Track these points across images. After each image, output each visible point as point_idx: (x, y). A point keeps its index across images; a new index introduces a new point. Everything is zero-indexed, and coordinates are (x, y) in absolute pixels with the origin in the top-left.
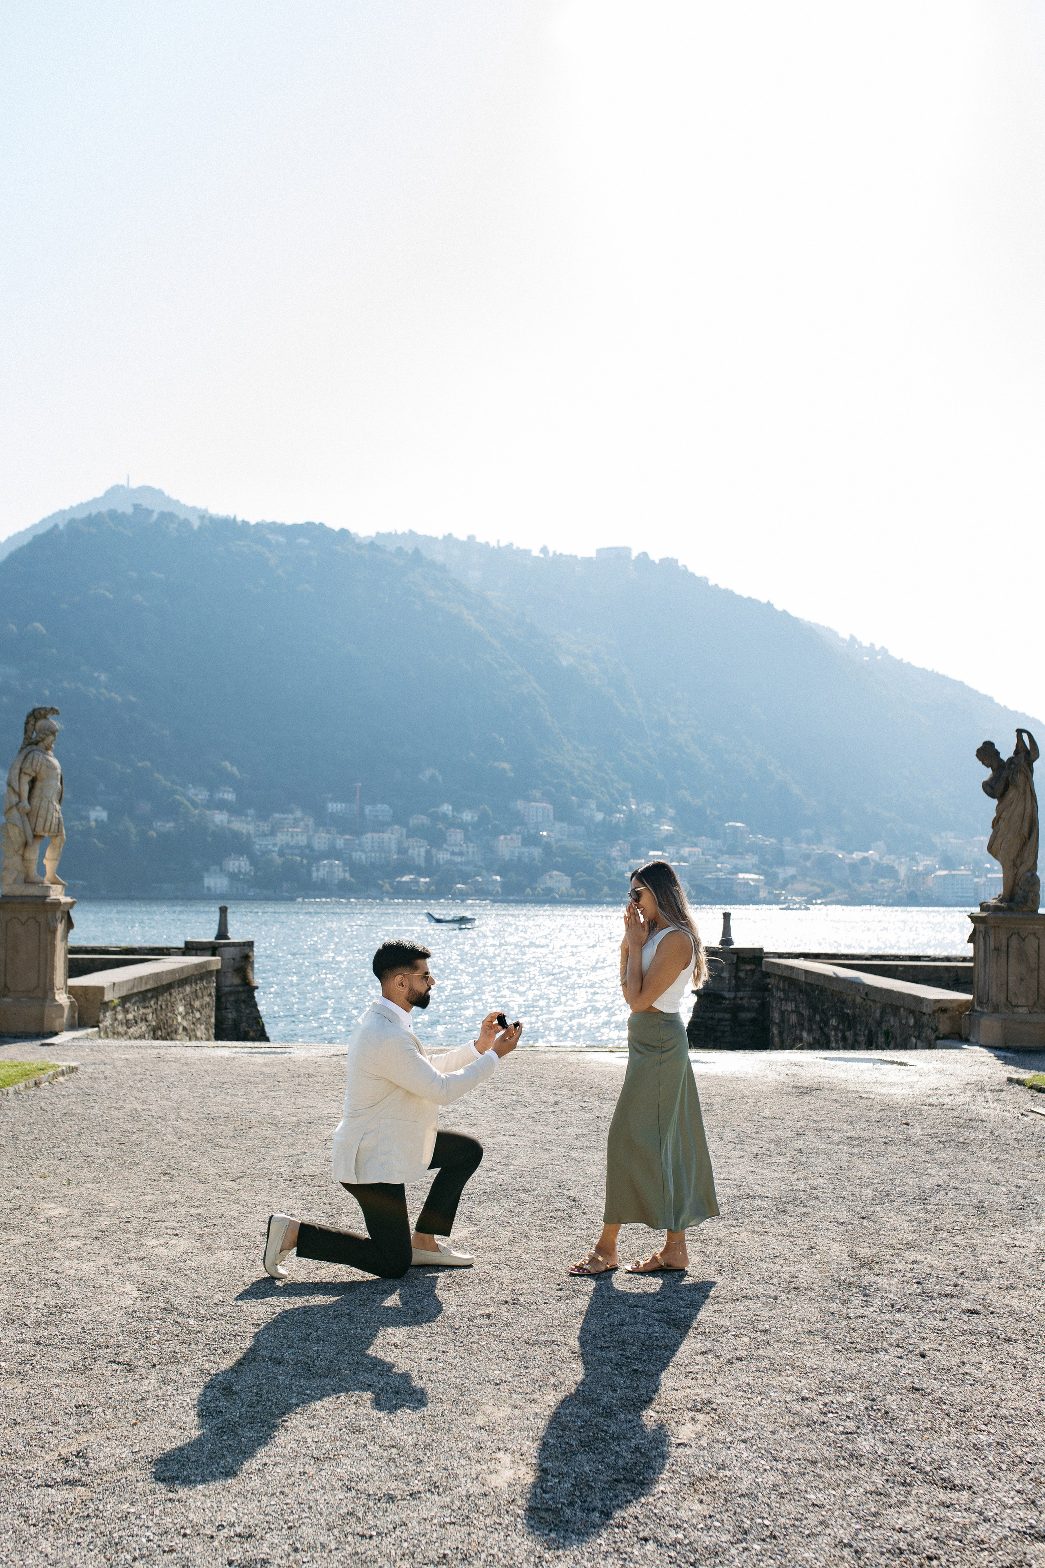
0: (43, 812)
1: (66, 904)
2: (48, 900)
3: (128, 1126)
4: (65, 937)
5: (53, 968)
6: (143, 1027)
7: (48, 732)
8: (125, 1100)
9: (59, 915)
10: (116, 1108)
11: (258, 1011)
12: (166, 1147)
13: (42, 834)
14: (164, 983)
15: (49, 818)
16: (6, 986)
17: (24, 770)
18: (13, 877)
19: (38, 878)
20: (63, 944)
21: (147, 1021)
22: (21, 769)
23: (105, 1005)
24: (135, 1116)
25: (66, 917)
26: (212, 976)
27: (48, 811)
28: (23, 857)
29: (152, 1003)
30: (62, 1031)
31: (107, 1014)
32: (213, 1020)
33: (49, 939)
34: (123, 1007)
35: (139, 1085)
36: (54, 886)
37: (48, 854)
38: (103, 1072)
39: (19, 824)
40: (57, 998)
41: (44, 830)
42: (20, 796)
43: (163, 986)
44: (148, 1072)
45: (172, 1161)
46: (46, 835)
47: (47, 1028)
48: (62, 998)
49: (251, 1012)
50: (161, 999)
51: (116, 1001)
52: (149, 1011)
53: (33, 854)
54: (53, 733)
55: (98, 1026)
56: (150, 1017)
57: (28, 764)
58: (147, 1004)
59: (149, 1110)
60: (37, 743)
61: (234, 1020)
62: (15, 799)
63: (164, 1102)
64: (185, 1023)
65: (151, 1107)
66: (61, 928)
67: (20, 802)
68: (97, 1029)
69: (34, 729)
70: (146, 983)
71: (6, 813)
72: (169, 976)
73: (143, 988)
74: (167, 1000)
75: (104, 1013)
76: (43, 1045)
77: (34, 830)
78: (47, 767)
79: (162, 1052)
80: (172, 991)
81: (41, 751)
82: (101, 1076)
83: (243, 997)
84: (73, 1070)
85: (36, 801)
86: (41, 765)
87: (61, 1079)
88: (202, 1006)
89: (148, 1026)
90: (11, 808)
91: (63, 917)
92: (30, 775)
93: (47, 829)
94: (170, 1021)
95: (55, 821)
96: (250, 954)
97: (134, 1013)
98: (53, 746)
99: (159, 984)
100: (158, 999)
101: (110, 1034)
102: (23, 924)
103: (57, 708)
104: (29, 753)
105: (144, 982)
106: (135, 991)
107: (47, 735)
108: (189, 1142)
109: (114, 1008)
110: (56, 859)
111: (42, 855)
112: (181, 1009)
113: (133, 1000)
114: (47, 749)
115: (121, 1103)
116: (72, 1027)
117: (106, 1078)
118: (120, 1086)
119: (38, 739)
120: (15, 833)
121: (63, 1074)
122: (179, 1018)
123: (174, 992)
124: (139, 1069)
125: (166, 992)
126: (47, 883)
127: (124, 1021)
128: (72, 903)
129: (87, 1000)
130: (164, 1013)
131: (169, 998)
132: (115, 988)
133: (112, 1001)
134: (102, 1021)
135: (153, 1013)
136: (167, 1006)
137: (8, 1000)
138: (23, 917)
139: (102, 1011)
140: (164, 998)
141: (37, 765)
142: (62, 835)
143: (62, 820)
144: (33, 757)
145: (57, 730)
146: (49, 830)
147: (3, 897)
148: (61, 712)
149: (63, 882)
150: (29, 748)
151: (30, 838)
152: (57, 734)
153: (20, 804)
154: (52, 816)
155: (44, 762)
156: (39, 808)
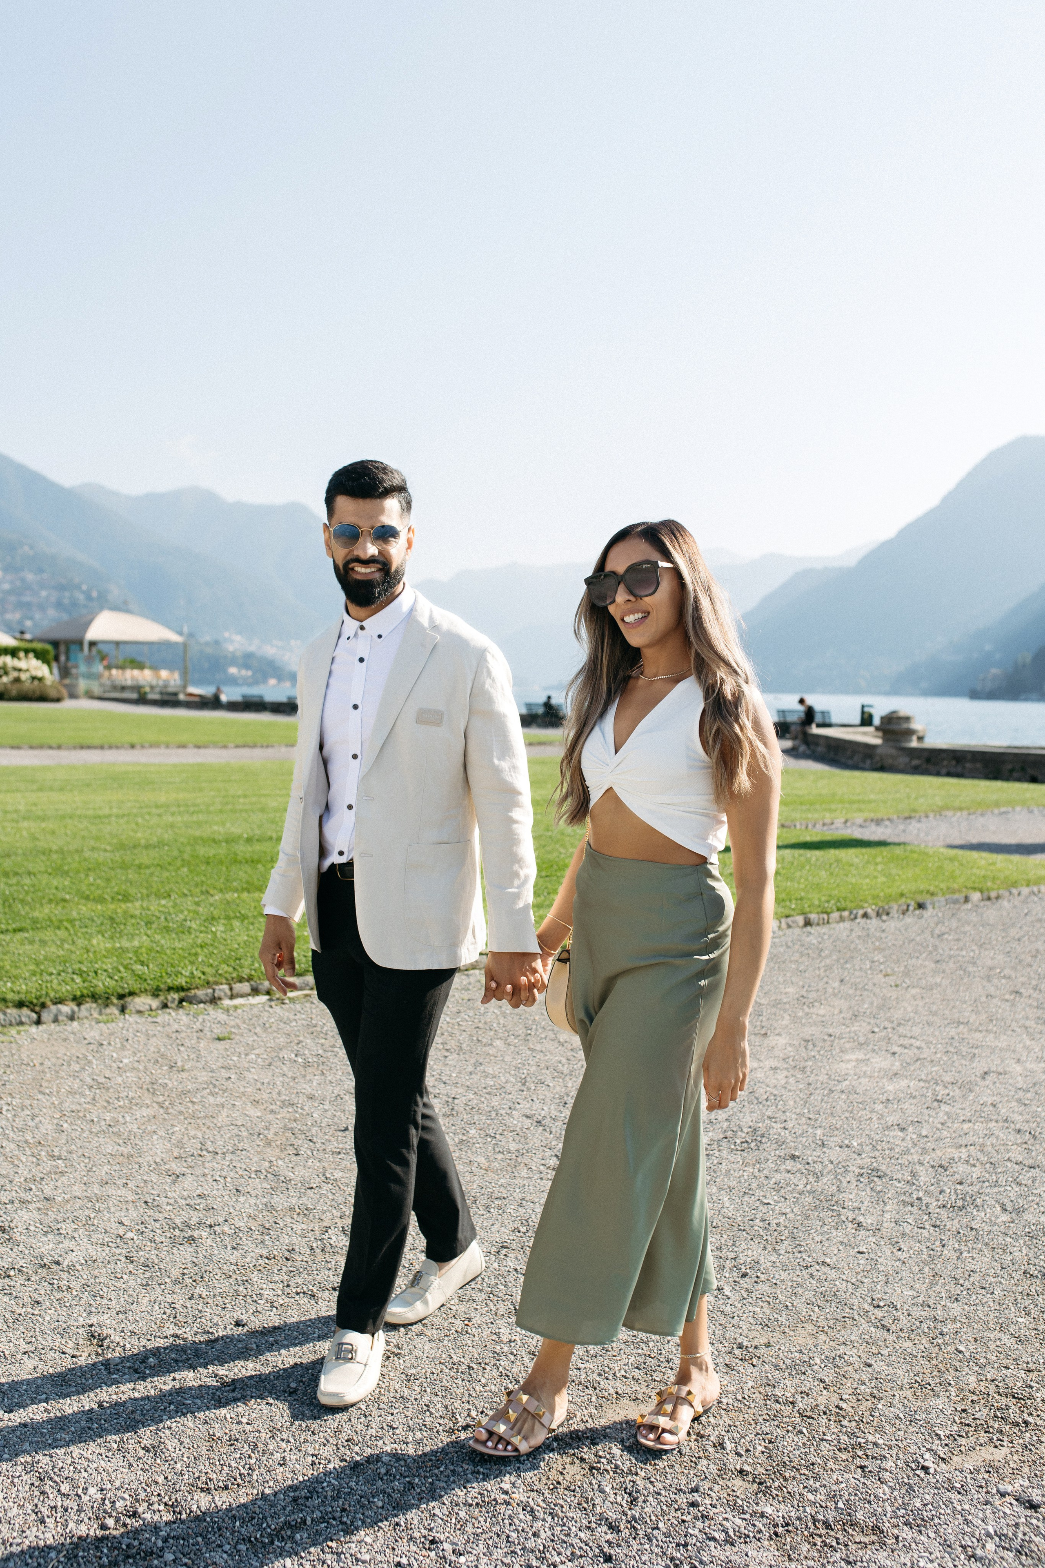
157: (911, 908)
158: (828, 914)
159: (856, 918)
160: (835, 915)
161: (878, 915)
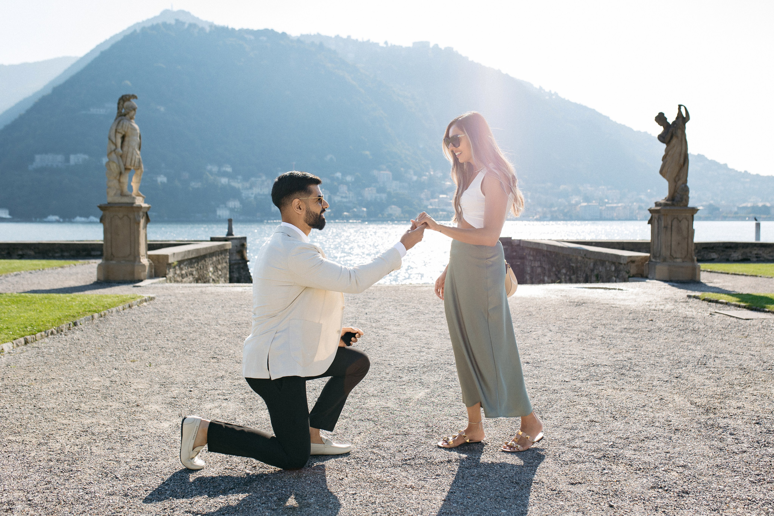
0: (130, 155)
1: (145, 208)
2: (134, 205)
3: (187, 329)
4: (145, 227)
5: (138, 244)
6: (191, 278)
7: (131, 109)
8: (183, 315)
9: (141, 214)
10: (178, 319)
11: (249, 273)
12: (212, 341)
13: (130, 167)
15: (134, 158)
16: (112, 254)
17: (118, 131)
18: (114, 192)
19: (129, 193)
20: (144, 231)
21: (192, 275)
22: (116, 130)
23: (169, 265)
24: (190, 324)
25: (145, 215)
26: (227, 252)
27: (133, 154)
28: (119, 181)
29: (195, 265)
30: (145, 279)
31: (171, 270)
32: (228, 276)
33: (136, 227)
34: (179, 266)
35: (192, 306)
36: (138, 198)
37: (134, 179)
38: (170, 300)
39: (116, 161)
40: (142, 260)
41: (131, 165)
42: (116, 145)
43: (201, 256)
44: (196, 300)
45: (217, 350)
46: (132, 168)
47: (136, 277)
48: (145, 261)
49: (246, 274)
50: (200, 263)
51: (176, 263)
52: (194, 269)
53: (125, 179)
54: (134, 109)
55: (165, 277)
56: (194, 273)
57: (120, 127)
58: (192, 266)
59: (199, 320)
60: (125, 115)
61: (237, 278)
62: (113, 147)
63: (208, 315)
64: (213, 277)
65: (200, 318)
66: (142, 221)
67: (116, 149)
68: (164, 278)
69: (123, 108)
70: (192, 254)
71: (108, 155)
72: (203, 251)
73: (190, 257)
75: (169, 270)
76: (134, 286)
77: (125, 165)
78: (131, 129)
79: (204, 289)
80: (206, 259)
81: (127, 120)
82: (169, 302)
83: (242, 266)
84: (152, 299)
85: (125, 148)
86: (128, 128)
87: (145, 304)
88: (222, 268)
89: (193, 278)
90: (111, 152)
91: (143, 215)
92: (121, 134)
93: (133, 164)
94: (205, 275)
95: (137, 160)
96: (245, 243)
97: (185, 270)
98: (135, 117)
99: (199, 255)
100: (198, 263)
101: (173, 281)
102: (121, 219)
103: (136, 95)
104: (120, 121)
105: (191, 253)
106: (186, 258)
107: (131, 111)
108: (226, 338)
109: (174, 267)
110: (139, 182)
111: (130, 180)
112: (211, 269)
113: (185, 263)
114: (131, 119)
115: (181, 316)
116: (151, 277)
117: (171, 303)
118: (180, 307)
119: (126, 113)
120: (114, 167)
121: (146, 301)
122: (210, 274)
123: (207, 260)
124: (191, 298)
125: (202, 260)
126: (133, 195)
127: (180, 274)
128: (149, 208)
129: (159, 262)
130: (202, 271)
131: (204, 263)
132: (175, 256)
133: (173, 263)
134: (168, 274)
135: (196, 271)
136: (203, 267)
137: (114, 262)
138: (121, 215)
139: (168, 269)
140: (202, 263)
141: (125, 128)
142: (141, 169)
143: (141, 160)
144: (123, 123)
145: (136, 108)
146: (134, 166)
147: (109, 203)
148: (138, 97)
149: (143, 195)
150: (120, 118)
151: (123, 170)
152: (137, 110)
153: (117, 151)
154: (135, 157)
155: (130, 126)
156: (128, 153)
157: (71, 326)
158: (35, 334)
159: (48, 336)
160: (38, 335)
161: (58, 332)
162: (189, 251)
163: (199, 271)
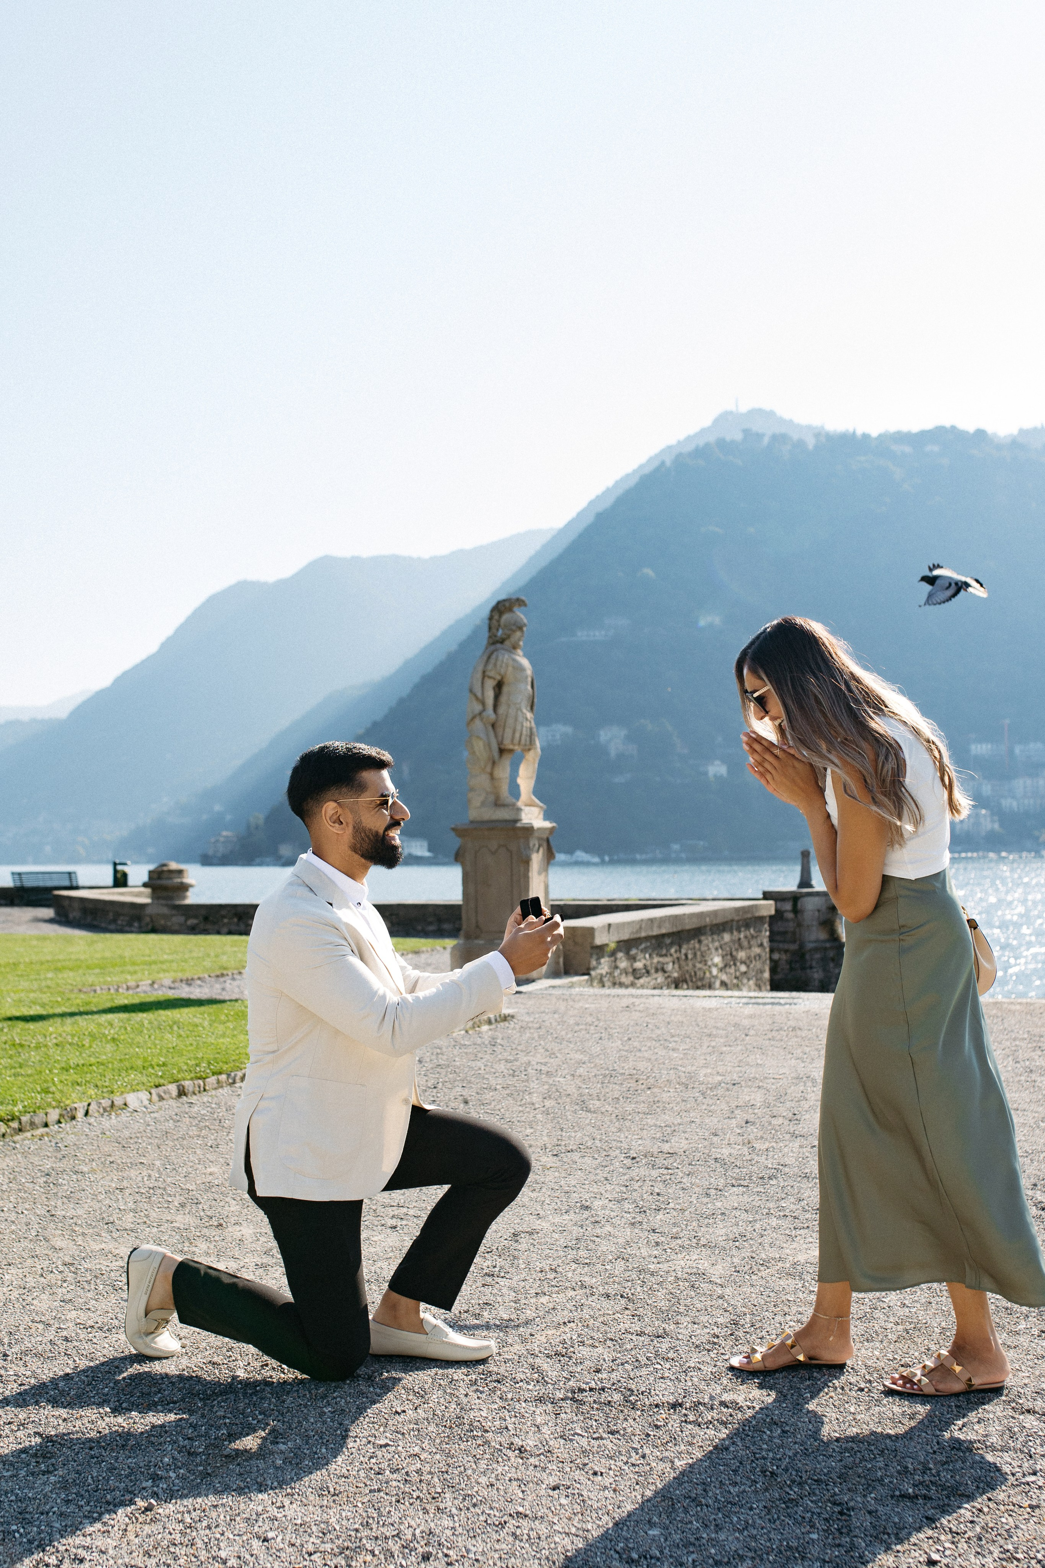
0: (510, 721)
1: (539, 829)
2: (519, 825)
4: (544, 871)
6: (660, 978)
7: (514, 628)
9: (534, 842)
13: (511, 747)
14: (688, 927)
15: (519, 728)
16: (477, 926)
17: (487, 673)
18: (482, 798)
19: (514, 800)
20: (542, 877)
21: (664, 971)
22: (484, 672)
23: (600, 950)
25: (545, 844)
26: (762, 922)
27: (516, 720)
28: (491, 774)
29: (673, 951)
30: (539, 978)
31: (602, 960)
33: (522, 869)
34: (627, 953)
36: (528, 809)
37: (522, 770)
39: (482, 735)
41: (512, 742)
42: (483, 703)
43: (689, 931)
44: (596, 1023)
46: (516, 747)
50: (685, 947)
51: (613, 946)
52: (668, 959)
53: (503, 772)
54: (520, 628)
55: (588, 974)
56: (669, 967)
57: (490, 666)
58: (664, 952)
60: (502, 641)
62: (478, 708)
64: (724, 977)
66: (537, 859)
67: (484, 710)
68: (586, 977)
69: (499, 625)
70: (660, 927)
71: (468, 724)
72: (695, 920)
73: (656, 932)
74: (694, 948)
75: (598, 959)
77: (500, 743)
78: (513, 667)
80: (703, 938)
81: (506, 650)
82: (536, 1025)
83: (829, 954)
84: (509, 1019)
85: (502, 710)
86: (507, 666)
88: (749, 957)
89: (666, 978)
90: (475, 718)
91: (540, 846)
92: (494, 679)
93: (516, 740)
94: (700, 974)
95: (526, 732)
97: (644, 961)
98: (521, 643)
99: (680, 928)
100: (680, 947)
101: (607, 984)
102: (493, 853)
103: (523, 598)
104: (492, 653)
105: (656, 925)
106: (643, 934)
107: (514, 631)
109: (613, 954)
110: (531, 778)
111: (515, 774)
112: (717, 960)
113: (643, 946)
114: (515, 647)
116: (555, 974)
119: (504, 636)
120: (479, 746)
122: (715, 971)
123: (706, 940)
125: (694, 939)
126: (520, 804)
127: (631, 970)
128: (552, 830)
129: (576, 943)
130: (690, 964)
131: (697, 946)
132: (611, 930)
133: (607, 945)
134: (594, 969)
135: (674, 963)
136: (695, 955)
137: (481, 942)
138: (494, 845)
139: (595, 957)
140: (691, 946)
141: (501, 666)
142: (535, 749)
143: (535, 730)
144: (497, 660)
145: (525, 625)
146: (519, 743)
147: (472, 822)
148: (527, 602)
149: (541, 804)
150: (492, 648)
151: (496, 754)
152: (525, 629)
153: (484, 714)
154: (522, 726)
155: (511, 662)
156: (507, 716)
162: (651, 921)
163: (683, 963)
